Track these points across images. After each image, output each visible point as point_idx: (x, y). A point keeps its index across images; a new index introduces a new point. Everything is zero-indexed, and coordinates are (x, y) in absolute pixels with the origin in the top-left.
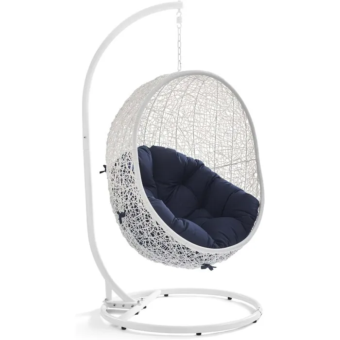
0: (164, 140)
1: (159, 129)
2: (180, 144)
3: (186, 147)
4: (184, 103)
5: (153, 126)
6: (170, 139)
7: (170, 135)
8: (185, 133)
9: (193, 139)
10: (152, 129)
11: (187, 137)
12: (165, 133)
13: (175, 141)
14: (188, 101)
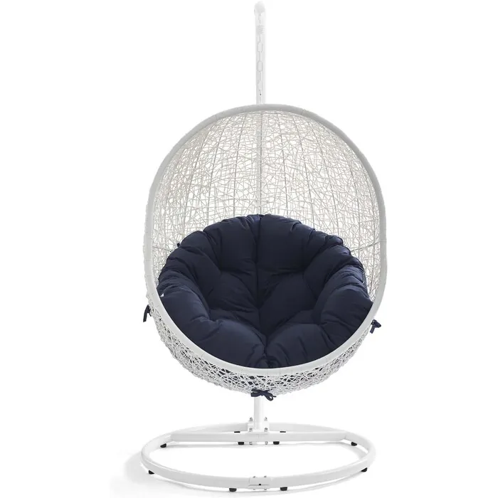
0: (294, 207)
1: (284, 190)
2: (318, 212)
3: (326, 217)
4: (306, 151)
5: (272, 187)
6: (302, 204)
7: (301, 198)
8: (321, 195)
9: (333, 204)
10: (272, 191)
11: (324, 201)
12: (294, 195)
13: (309, 207)
14: (310, 149)
